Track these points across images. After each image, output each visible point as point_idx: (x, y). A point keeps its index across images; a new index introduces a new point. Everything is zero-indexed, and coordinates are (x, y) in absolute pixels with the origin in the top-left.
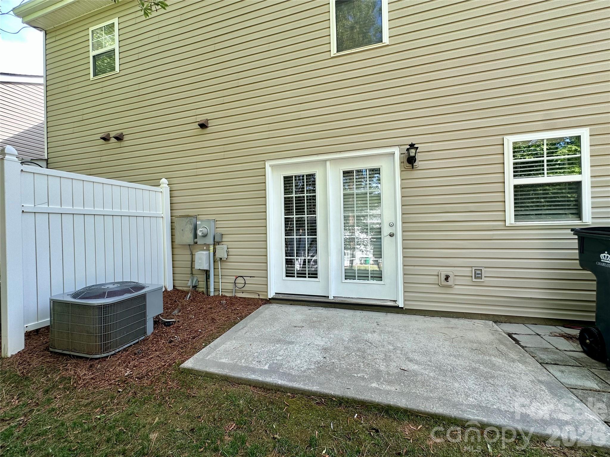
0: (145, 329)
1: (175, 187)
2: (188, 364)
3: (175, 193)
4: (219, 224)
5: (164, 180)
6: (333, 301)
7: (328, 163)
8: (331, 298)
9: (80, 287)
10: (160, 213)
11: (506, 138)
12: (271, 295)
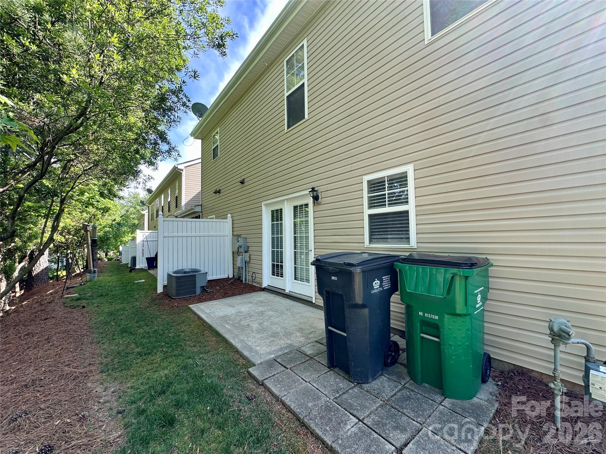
0: (195, 291)
1: (235, 218)
2: (191, 306)
3: (235, 222)
4: (248, 240)
5: (229, 215)
6: (288, 294)
7: (285, 202)
8: (287, 291)
9: (180, 268)
10: (226, 234)
11: (364, 177)
12: (264, 285)
